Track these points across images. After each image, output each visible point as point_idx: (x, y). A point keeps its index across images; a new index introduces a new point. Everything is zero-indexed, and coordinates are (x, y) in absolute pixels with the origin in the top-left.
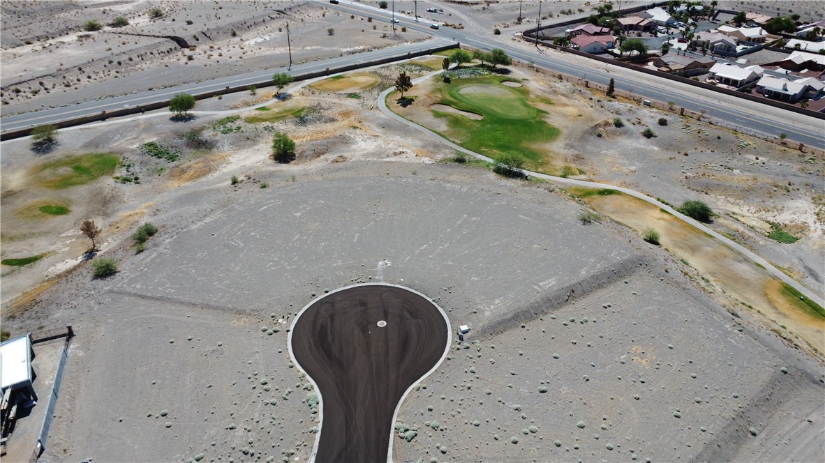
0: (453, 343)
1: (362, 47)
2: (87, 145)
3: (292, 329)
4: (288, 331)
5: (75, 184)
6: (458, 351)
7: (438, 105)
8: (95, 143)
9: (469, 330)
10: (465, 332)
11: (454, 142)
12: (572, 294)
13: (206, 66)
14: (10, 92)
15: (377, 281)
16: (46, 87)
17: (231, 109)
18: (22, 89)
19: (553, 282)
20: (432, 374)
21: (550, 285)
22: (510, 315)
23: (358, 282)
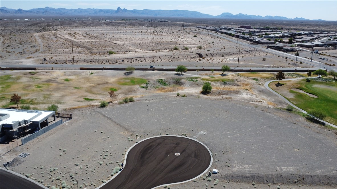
0: (204, 175)
1: (274, 66)
2: (141, 76)
3: (139, 142)
4: (137, 142)
5: (127, 85)
6: (203, 180)
7: (296, 89)
8: (144, 76)
9: (218, 173)
10: (214, 173)
11: (293, 103)
12: (302, 180)
13: (203, 63)
14: (134, 59)
15: (193, 138)
16: (146, 60)
17: (199, 75)
18: (138, 60)
19: (292, 170)
20: (179, 184)
21: (288, 170)
23: (184, 136)
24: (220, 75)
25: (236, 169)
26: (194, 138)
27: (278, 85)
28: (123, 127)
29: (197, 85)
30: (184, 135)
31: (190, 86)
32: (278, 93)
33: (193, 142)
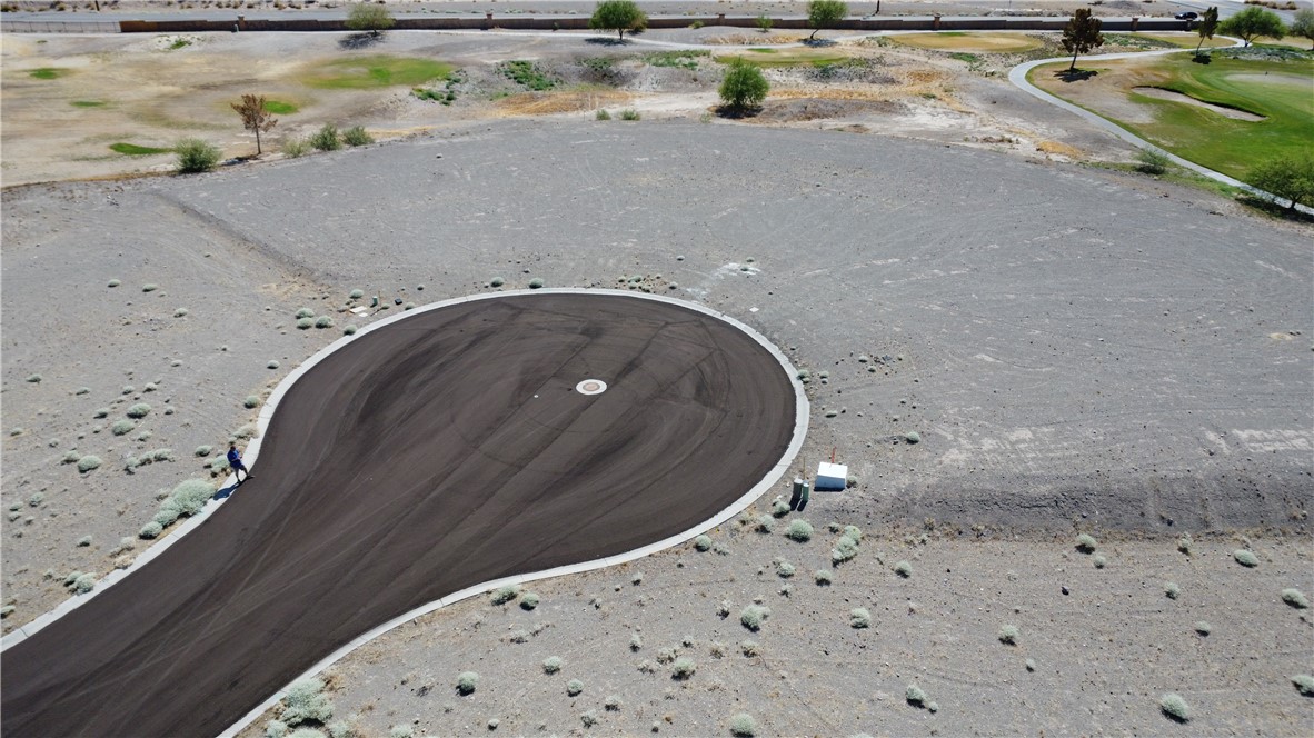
0: (759, 505)
2: (421, 50)
3: (362, 332)
4: (348, 333)
5: (348, 87)
6: (755, 537)
7: (1155, 91)
8: (437, 50)
9: (851, 484)
10: (828, 486)
17: (705, 43)
19: (1300, 444)
20: (601, 571)
22: (1044, 489)
23: (632, 288)
24: (801, 45)
25: (962, 457)
26: (692, 298)
27: (1072, 75)
28: (280, 260)
29: (695, 80)
30: (633, 284)
31: (659, 88)
32: (1081, 106)
33: (683, 316)
